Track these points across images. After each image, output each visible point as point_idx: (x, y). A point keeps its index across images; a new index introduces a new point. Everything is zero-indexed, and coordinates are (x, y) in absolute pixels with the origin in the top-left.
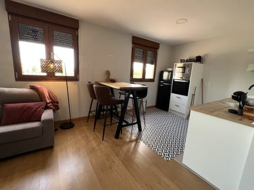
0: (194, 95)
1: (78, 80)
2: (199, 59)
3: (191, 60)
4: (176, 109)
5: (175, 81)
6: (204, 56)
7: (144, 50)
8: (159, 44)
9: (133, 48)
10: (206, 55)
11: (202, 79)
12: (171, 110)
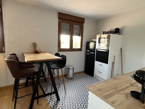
0: (113, 63)
1: (4, 52)
2: (117, 31)
3: (111, 32)
4: (99, 75)
5: (98, 50)
6: (122, 28)
7: (70, 24)
8: (84, 19)
9: (59, 23)
10: (124, 27)
11: (121, 49)
12: (96, 75)
